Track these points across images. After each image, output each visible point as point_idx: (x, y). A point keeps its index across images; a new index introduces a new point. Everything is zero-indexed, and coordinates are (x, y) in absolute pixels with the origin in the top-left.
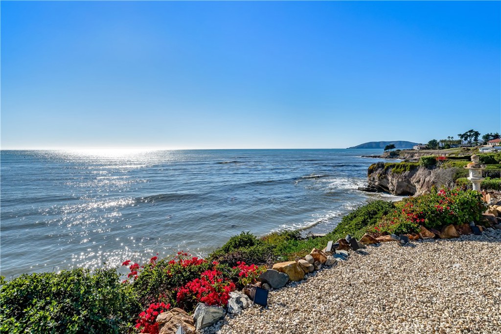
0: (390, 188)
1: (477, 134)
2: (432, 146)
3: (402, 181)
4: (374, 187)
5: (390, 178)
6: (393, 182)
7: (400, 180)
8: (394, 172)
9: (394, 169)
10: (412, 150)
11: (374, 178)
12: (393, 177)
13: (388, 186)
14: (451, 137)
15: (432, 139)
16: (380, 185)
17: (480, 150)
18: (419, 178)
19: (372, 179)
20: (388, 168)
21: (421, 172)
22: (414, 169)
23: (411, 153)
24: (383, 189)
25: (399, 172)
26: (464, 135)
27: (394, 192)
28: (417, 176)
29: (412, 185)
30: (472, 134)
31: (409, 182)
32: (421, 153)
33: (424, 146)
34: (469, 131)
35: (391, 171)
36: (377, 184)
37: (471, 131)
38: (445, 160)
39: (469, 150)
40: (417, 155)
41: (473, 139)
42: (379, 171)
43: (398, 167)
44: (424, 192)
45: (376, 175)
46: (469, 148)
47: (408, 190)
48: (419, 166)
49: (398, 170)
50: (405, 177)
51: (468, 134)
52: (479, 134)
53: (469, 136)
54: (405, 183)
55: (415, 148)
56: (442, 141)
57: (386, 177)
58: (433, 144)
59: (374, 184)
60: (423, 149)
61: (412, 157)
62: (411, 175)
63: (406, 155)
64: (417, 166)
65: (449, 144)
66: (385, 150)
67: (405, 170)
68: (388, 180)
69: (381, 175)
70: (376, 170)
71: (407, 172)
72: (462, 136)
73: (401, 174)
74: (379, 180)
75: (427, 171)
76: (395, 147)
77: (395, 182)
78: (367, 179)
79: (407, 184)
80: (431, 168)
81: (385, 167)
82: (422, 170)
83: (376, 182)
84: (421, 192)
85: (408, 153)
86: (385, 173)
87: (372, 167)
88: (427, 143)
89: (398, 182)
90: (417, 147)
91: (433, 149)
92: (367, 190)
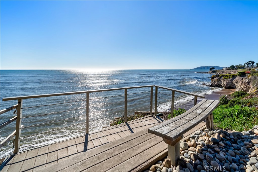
0: (223, 85)
1: (253, 63)
2: (232, 68)
3: (228, 83)
4: (214, 85)
5: (222, 81)
6: (224, 82)
7: (227, 82)
8: (224, 78)
9: (224, 77)
10: (223, 70)
11: (214, 81)
12: (224, 80)
13: (222, 84)
14: (240, 64)
15: (232, 65)
16: (217, 84)
17: (256, 70)
18: (237, 81)
19: (213, 81)
20: (221, 77)
21: (238, 78)
22: (234, 77)
23: (223, 71)
24: (218, 86)
25: (227, 78)
26: (247, 63)
27: (225, 87)
28: (236, 80)
29: (233, 84)
30: (251, 62)
31: (232, 83)
32: (227, 71)
33: (228, 68)
34: (249, 61)
35: (223, 78)
36: (216, 83)
37: (250, 61)
38: (250, 73)
39: (250, 70)
40: (225, 72)
41: (251, 65)
42: (217, 78)
43: (226, 76)
44: (243, 86)
45: (215, 80)
46: (250, 69)
47: (231, 86)
48: (237, 75)
49: (226, 77)
50: (230, 80)
51: (249, 62)
52: (254, 63)
53: (250, 63)
54: (230, 83)
55: (224, 69)
56: (236, 66)
57: (220, 81)
58: (232, 67)
59: (214, 84)
60: (228, 69)
61: (223, 73)
62: (233, 80)
63: (220, 72)
64: (236, 76)
65: (240, 67)
66: (210, 70)
67: (230, 78)
68: (221, 82)
69: (218, 80)
70: (215, 78)
71: (231, 78)
72: (246, 64)
73: (228, 79)
74: (217, 82)
75: (241, 78)
76: (214, 69)
77: (225, 82)
78: (211, 81)
79: (231, 83)
80: (243, 77)
81: (220, 76)
82: (238, 77)
83: (215, 83)
84: (241, 86)
85: (221, 71)
86: (220, 78)
87: (213, 76)
88: (229, 67)
89: (227, 83)
90: (225, 68)
91: (232, 69)
92: (211, 86)
